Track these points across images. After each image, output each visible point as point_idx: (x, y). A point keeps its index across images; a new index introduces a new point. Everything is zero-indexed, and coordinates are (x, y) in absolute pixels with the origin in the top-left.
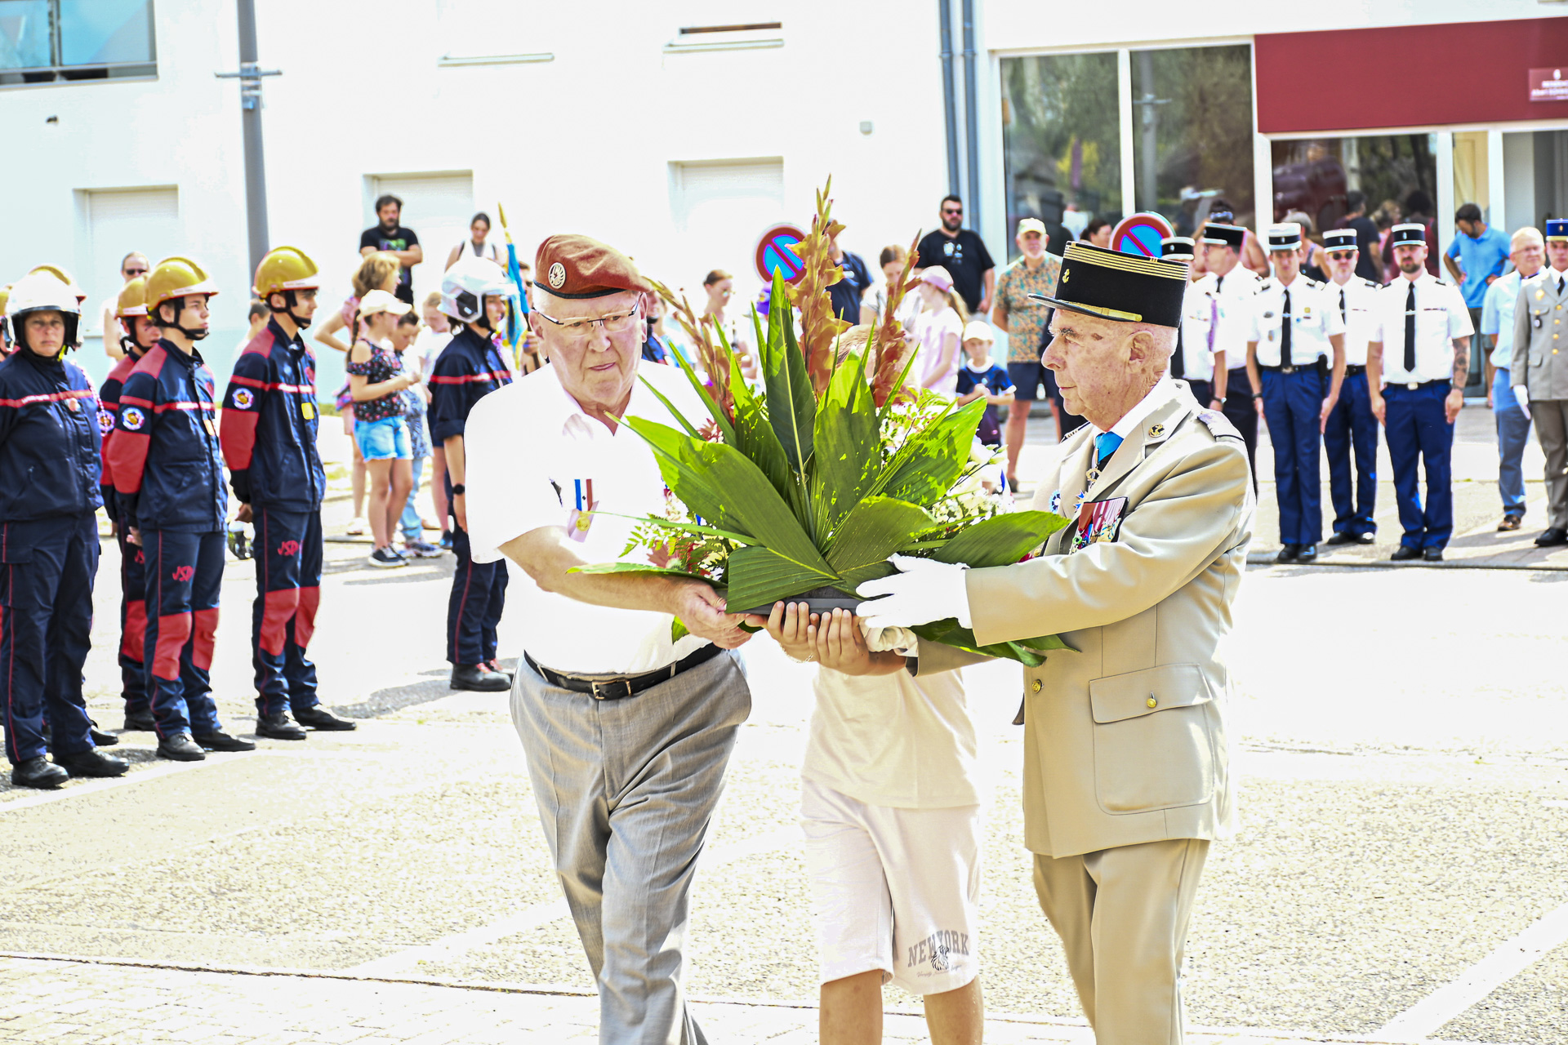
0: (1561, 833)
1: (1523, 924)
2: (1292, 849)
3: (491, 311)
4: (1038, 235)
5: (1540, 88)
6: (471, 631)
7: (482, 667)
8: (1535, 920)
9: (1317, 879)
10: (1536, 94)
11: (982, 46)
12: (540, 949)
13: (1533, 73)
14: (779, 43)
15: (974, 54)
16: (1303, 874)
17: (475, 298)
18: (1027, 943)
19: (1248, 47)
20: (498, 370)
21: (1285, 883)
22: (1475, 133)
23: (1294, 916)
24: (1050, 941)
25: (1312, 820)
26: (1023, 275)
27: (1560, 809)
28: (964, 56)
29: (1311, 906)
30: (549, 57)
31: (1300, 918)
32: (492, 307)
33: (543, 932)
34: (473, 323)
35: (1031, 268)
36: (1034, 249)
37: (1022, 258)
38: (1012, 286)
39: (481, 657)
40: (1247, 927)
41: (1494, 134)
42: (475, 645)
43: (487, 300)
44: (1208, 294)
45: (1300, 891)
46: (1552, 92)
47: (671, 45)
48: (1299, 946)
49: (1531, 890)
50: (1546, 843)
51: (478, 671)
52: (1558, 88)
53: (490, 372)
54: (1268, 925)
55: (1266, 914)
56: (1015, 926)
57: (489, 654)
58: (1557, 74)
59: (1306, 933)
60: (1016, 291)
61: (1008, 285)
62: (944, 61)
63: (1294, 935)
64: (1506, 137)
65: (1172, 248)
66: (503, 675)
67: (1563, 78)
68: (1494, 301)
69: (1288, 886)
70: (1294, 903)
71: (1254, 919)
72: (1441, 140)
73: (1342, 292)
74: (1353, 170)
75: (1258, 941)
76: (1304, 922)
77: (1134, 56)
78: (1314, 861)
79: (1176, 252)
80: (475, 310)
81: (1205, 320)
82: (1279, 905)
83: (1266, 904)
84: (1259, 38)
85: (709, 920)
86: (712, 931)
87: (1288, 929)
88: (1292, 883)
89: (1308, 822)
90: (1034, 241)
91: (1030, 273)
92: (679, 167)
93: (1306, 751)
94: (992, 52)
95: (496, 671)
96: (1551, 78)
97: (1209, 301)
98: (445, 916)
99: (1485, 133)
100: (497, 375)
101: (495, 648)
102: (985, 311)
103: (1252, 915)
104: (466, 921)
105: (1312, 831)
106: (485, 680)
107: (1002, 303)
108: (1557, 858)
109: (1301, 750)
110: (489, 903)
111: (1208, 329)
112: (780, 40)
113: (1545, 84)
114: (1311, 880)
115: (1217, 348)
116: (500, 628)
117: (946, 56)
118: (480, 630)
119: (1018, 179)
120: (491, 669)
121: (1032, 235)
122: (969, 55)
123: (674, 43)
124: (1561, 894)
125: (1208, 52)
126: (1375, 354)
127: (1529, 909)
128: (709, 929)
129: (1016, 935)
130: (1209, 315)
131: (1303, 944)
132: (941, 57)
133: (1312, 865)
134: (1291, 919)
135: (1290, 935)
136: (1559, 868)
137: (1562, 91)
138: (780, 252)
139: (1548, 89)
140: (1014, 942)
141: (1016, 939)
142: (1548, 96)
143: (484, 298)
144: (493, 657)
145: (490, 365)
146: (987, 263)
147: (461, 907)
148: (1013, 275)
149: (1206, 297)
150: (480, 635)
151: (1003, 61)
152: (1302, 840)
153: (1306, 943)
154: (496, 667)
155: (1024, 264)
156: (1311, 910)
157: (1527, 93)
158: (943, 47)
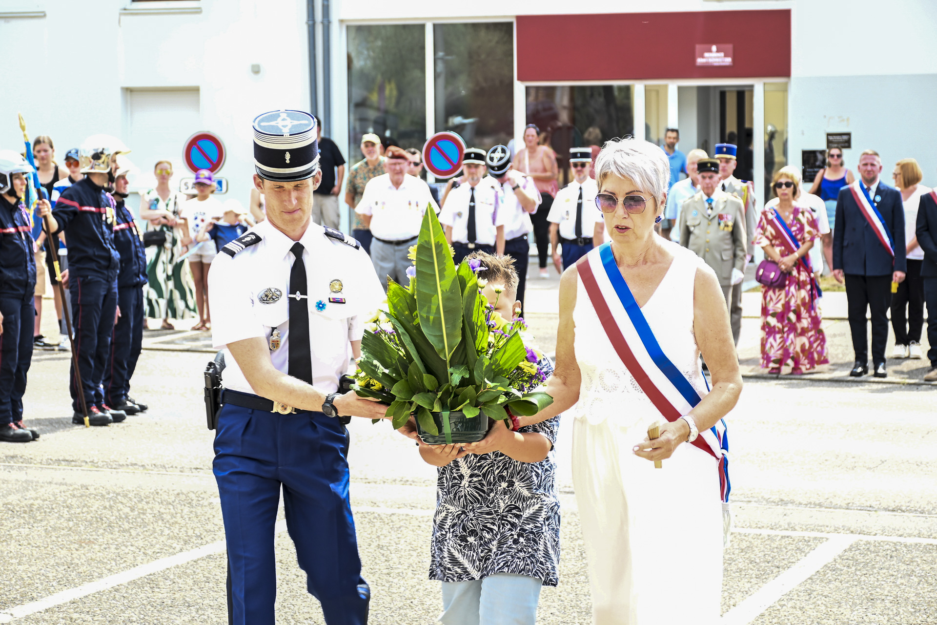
0: (742, 550)
1: (725, 610)
2: (568, 557)
3: (16, 185)
4: (373, 144)
5: (703, 57)
6: (4, 401)
7: (12, 425)
8: (732, 607)
9: (587, 577)
10: (700, 61)
11: (335, 17)
12: (75, 616)
13: (698, 47)
14: (199, 10)
15: (329, 22)
16: (577, 573)
17: (5, 176)
18: (400, 617)
19: (510, 24)
20: (22, 226)
21: (566, 580)
22: (659, 86)
23: (574, 601)
24: (416, 616)
25: (579, 538)
26: (366, 170)
27: (739, 534)
28: (322, 23)
29: (585, 595)
30: (42, 14)
31: (579, 603)
32: (17, 182)
33: (76, 605)
34: (5, 194)
35: (371, 167)
36: (371, 153)
37: (365, 160)
38: (358, 178)
39: (11, 419)
40: (545, 608)
41: (672, 87)
42: (7, 411)
43: (14, 177)
44: (493, 187)
45: (576, 585)
46: (710, 60)
47: (125, 9)
48: (580, 621)
49: (727, 587)
50: (733, 556)
51: (10, 428)
52: (715, 57)
53: (16, 226)
54: (559, 607)
55: (556, 600)
56: (392, 606)
57: (18, 417)
58: (714, 48)
59: (584, 613)
60: (360, 181)
61: (355, 177)
62: (309, 26)
63: (576, 615)
64: (680, 89)
65: (473, 155)
66: (27, 431)
67: (718, 51)
68: (674, 197)
69: (568, 582)
70: (574, 594)
71: (548, 603)
72: (639, 89)
73: (581, 188)
74: (564, 108)
75: (552, 618)
76: (581, 605)
77: (435, 27)
78: (583, 565)
79: (474, 158)
80: (6, 184)
81: (491, 204)
82: (564, 594)
83: (555, 594)
84: (519, 18)
85: (187, 599)
86: (189, 606)
87: (572, 611)
88: (570, 580)
89: (576, 540)
90: (370, 148)
91: (370, 169)
92: (129, 91)
93: (568, 493)
94: (341, 21)
95: (22, 428)
96: (710, 51)
97: (493, 192)
98: (7, 593)
99: (666, 86)
100: (20, 229)
101: (21, 413)
102: (337, 194)
103: (546, 601)
104: (22, 597)
105: (579, 546)
106: (15, 434)
107: (351, 189)
108: (741, 566)
109: (565, 492)
110: (36, 585)
111: (493, 211)
112: (199, 8)
113: (706, 55)
114: (583, 578)
115: (498, 223)
116: (25, 399)
117: (311, 23)
118: (10, 400)
119: (358, 106)
120: (19, 427)
121: (370, 144)
122: (326, 23)
123: (128, 7)
124: (747, 590)
125: (475, 26)
126: (599, 230)
127: (728, 600)
128: (187, 604)
129: (393, 612)
130: (493, 201)
131: (582, 621)
132: (307, 23)
133: (582, 568)
134: (573, 604)
135: (573, 614)
136: (743, 573)
137: (717, 60)
138: (200, 150)
139: (708, 58)
140: (392, 616)
141: (393, 614)
142: (708, 63)
143: (11, 175)
144: (20, 419)
145: (16, 222)
146: (340, 161)
147: (18, 587)
148: (359, 170)
149: (492, 189)
150: (10, 404)
151: (348, 27)
152: (574, 551)
153: (585, 619)
154: (22, 426)
155: (367, 163)
156: (585, 598)
157: (694, 60)
158: (309, 16)
